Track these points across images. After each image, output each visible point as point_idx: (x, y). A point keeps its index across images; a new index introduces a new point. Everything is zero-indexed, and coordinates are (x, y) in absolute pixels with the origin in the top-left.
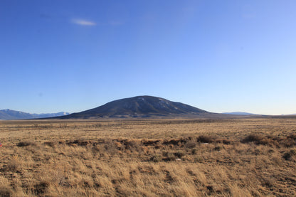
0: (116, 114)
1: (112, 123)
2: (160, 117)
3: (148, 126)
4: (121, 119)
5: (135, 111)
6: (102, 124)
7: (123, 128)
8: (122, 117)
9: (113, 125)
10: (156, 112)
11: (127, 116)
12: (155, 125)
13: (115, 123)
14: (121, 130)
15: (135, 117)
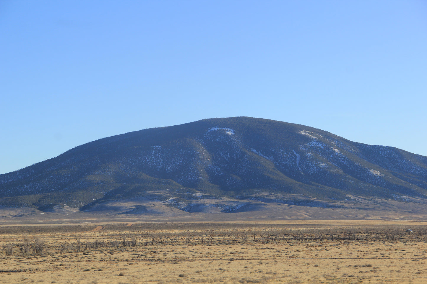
0: (109, 197)
1: (92, 237)
2: (303, 212)
3: (250, 251)
4: (131, 220)
5: (194, 185)
6: (49, 240)
7: (142, 258)
8: (139, 210)
9: (98, 245)
10: (288, 189)
11: (157, 205)
12: (281, 247)
13: (105, 237)
14: (132, 269)
15: (191, 209)
